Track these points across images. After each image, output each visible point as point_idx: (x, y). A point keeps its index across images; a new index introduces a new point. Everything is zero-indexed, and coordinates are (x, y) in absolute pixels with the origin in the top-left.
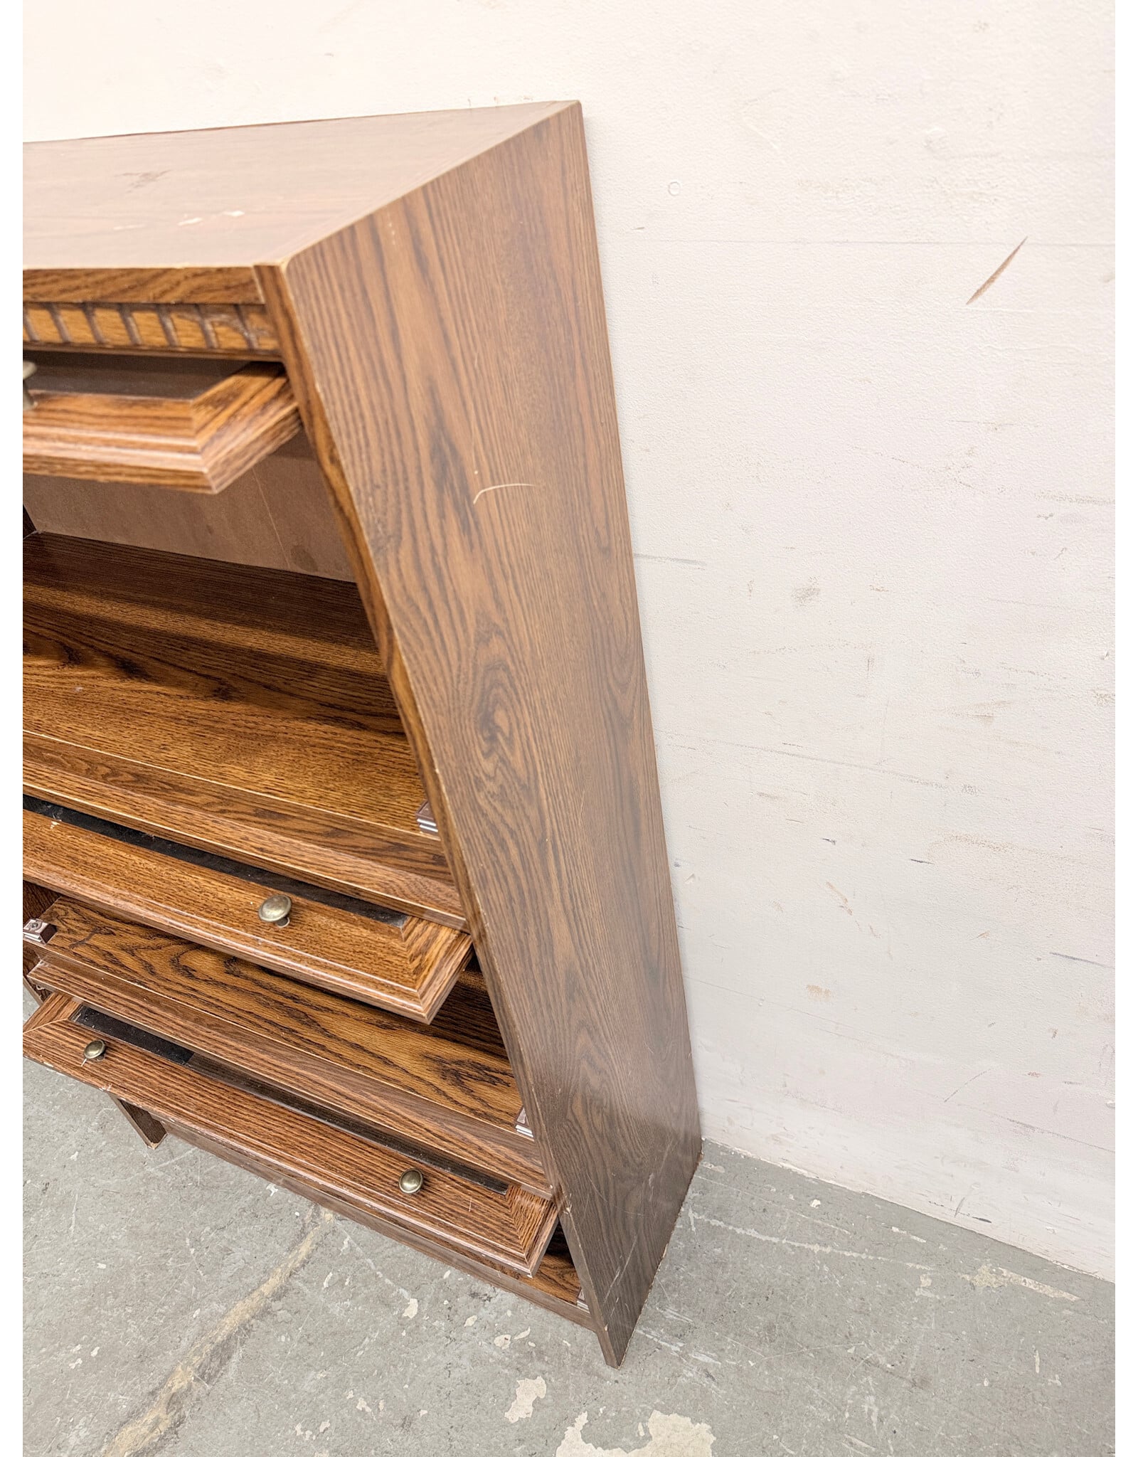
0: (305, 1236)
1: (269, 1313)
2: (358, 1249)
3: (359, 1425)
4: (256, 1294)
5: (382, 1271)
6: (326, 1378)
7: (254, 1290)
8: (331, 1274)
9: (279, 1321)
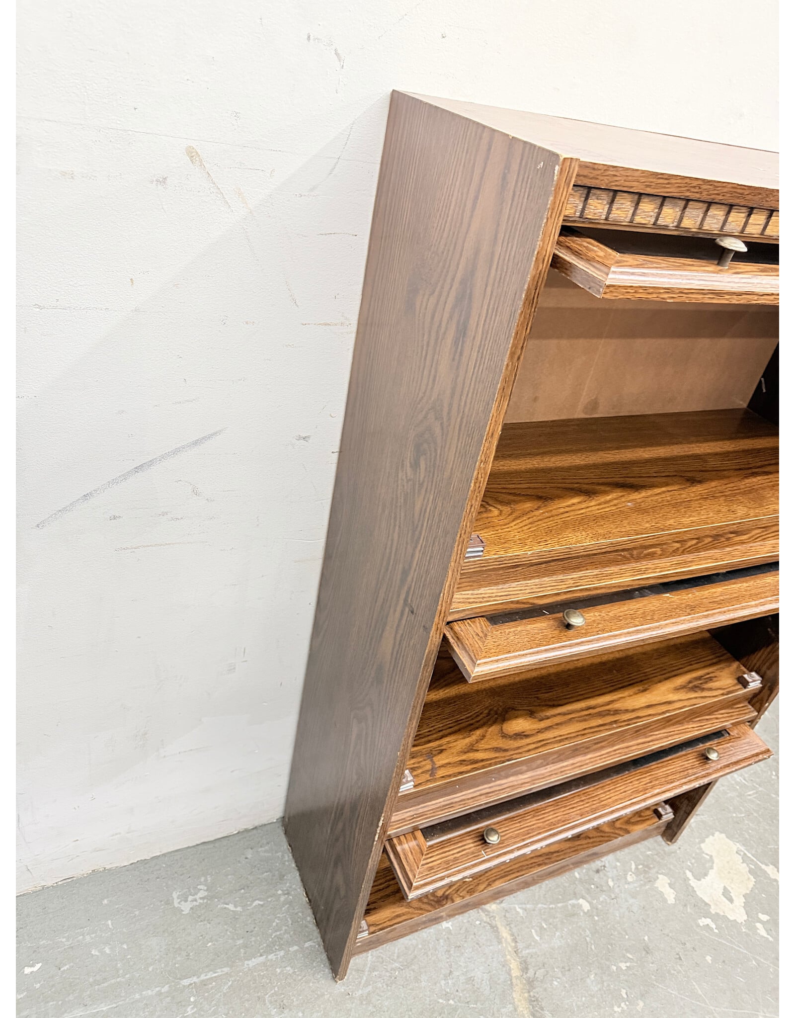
0: (497, 928)
1: (533, 981)
2: (528, 906)
3: (634, 974)
4: (514, 981)
5: (551, 903)
6: (596, 974)
7: (511, 980)
8: (533, 931)
9: (542, 978)
